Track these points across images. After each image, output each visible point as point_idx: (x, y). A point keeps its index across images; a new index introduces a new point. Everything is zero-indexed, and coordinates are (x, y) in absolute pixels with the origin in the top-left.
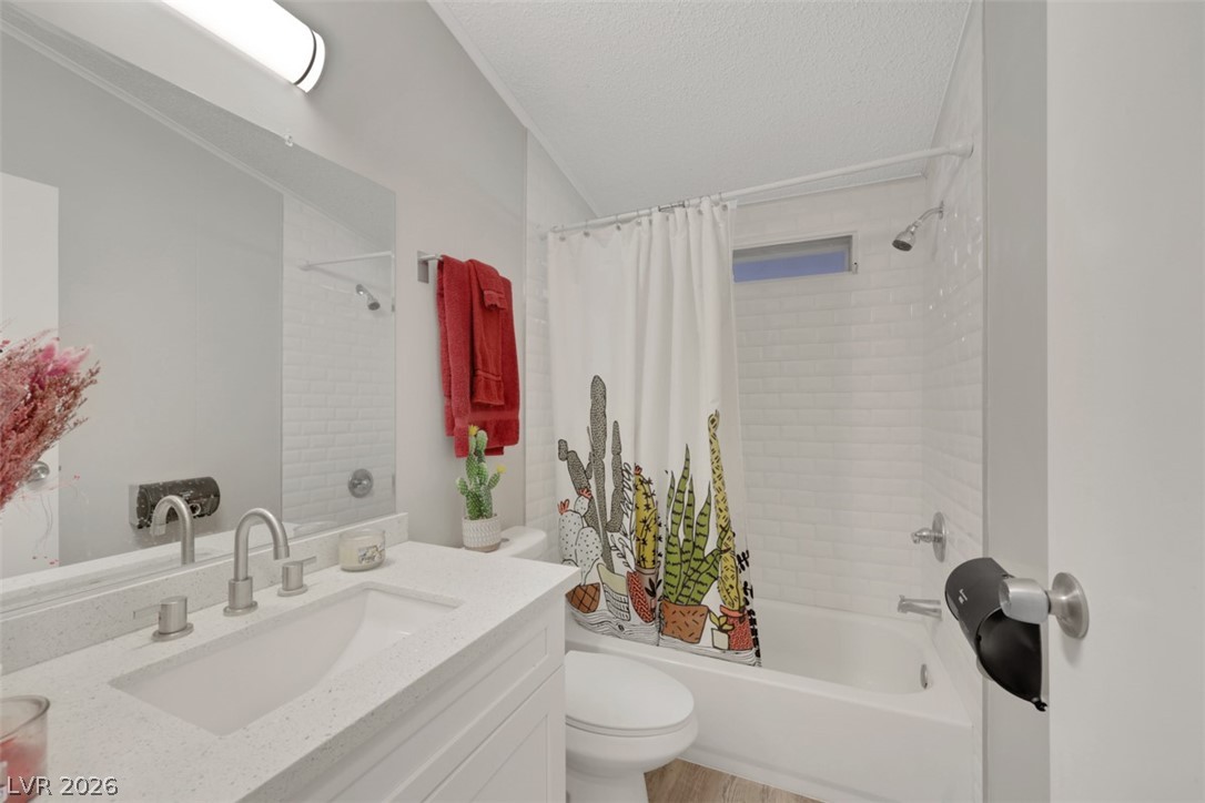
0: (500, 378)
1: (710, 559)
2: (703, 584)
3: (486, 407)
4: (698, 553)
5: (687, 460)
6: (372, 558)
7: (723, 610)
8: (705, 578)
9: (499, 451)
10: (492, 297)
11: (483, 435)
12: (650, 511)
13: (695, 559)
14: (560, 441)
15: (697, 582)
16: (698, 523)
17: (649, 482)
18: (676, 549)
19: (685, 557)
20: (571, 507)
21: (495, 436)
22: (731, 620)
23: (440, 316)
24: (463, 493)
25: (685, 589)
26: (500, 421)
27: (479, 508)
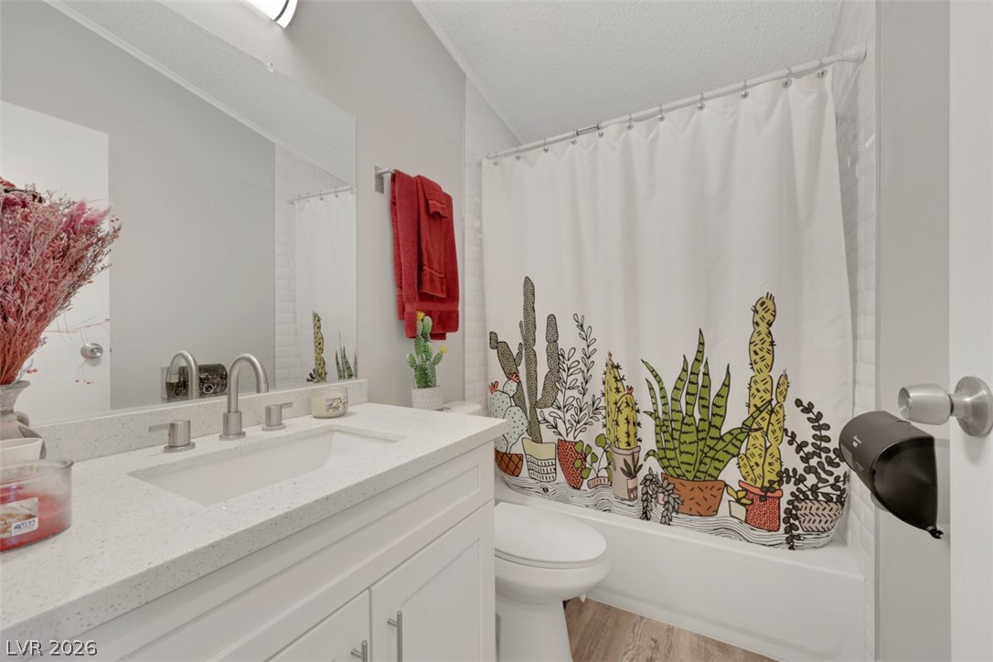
0: (443, 275)
1: (728, 438)
2: (719, 461)
3: (431, 298)
4: (714, 433)
5: (701, 344)
6: (337, 408)
7: (741, 484)
8: (721, 455)
9: (442, 337)
10: (435, 206)
11: (428, 319)
12: (620, 395)
13: (710, 438)
14: (491, 333)
15: (713, 459)
16: (714, 404)
17: (618, 367)
18: (693, 429)
19: (702, 435)
20: (500, 387)
21: (438, 324)
22: (751, 495)
23: (393, 221)
24: (412, 366)
25: (703, 465)
26: (443, 312)
27: (425, 380)
